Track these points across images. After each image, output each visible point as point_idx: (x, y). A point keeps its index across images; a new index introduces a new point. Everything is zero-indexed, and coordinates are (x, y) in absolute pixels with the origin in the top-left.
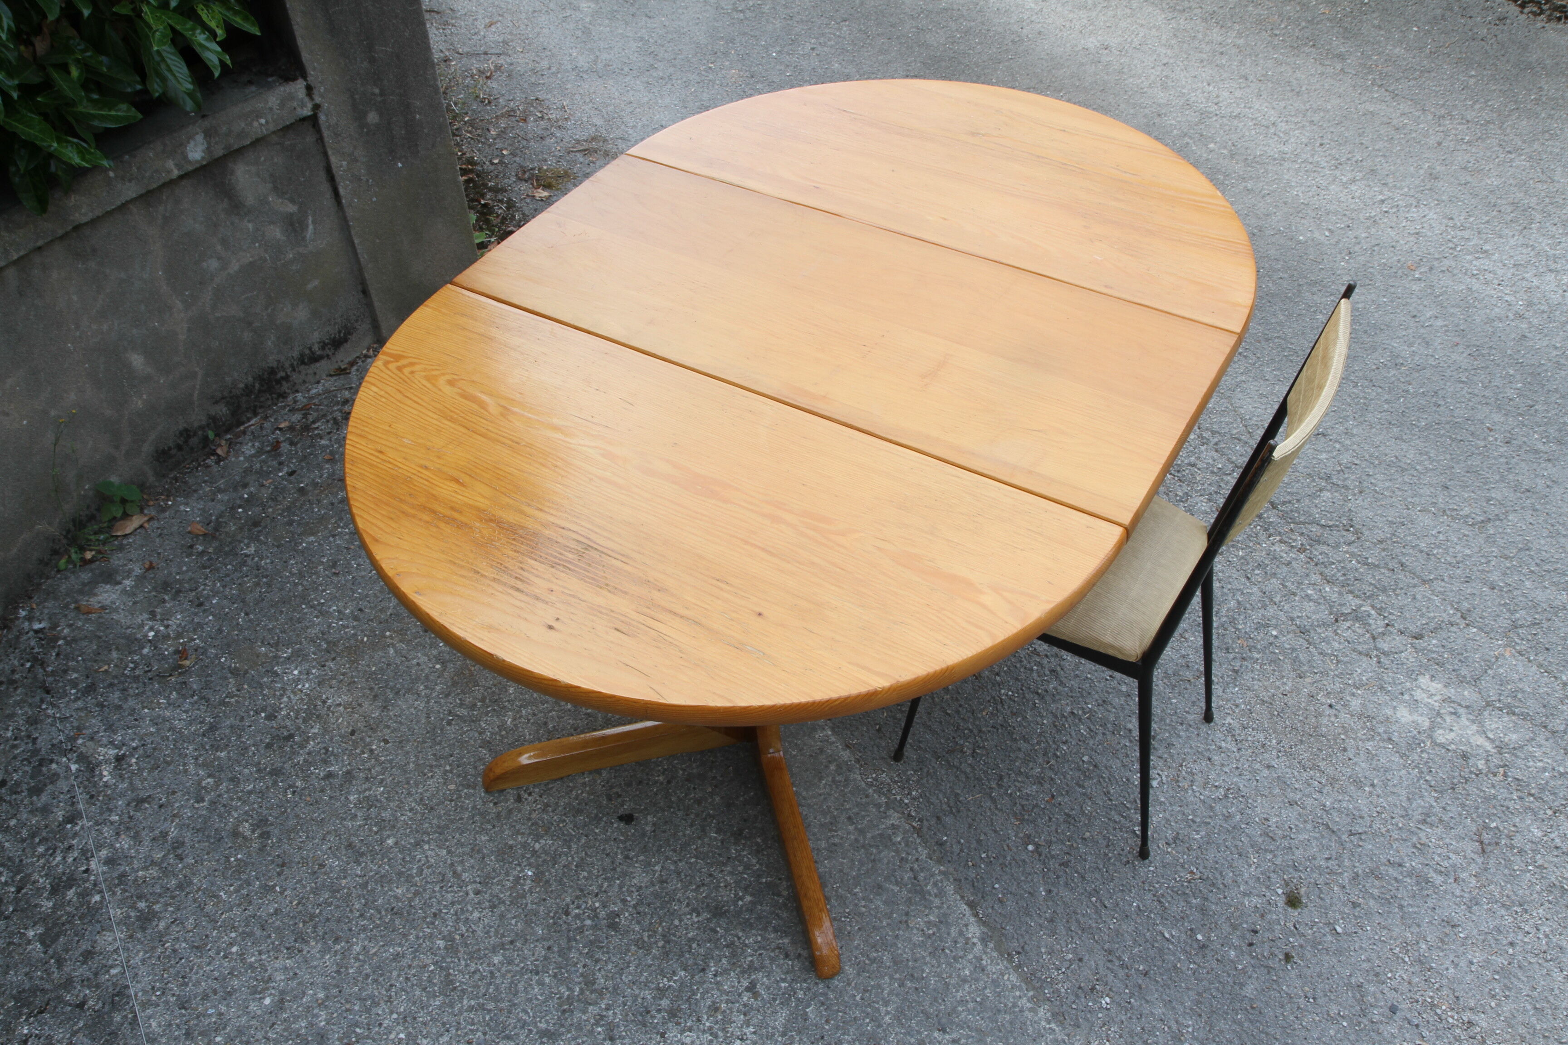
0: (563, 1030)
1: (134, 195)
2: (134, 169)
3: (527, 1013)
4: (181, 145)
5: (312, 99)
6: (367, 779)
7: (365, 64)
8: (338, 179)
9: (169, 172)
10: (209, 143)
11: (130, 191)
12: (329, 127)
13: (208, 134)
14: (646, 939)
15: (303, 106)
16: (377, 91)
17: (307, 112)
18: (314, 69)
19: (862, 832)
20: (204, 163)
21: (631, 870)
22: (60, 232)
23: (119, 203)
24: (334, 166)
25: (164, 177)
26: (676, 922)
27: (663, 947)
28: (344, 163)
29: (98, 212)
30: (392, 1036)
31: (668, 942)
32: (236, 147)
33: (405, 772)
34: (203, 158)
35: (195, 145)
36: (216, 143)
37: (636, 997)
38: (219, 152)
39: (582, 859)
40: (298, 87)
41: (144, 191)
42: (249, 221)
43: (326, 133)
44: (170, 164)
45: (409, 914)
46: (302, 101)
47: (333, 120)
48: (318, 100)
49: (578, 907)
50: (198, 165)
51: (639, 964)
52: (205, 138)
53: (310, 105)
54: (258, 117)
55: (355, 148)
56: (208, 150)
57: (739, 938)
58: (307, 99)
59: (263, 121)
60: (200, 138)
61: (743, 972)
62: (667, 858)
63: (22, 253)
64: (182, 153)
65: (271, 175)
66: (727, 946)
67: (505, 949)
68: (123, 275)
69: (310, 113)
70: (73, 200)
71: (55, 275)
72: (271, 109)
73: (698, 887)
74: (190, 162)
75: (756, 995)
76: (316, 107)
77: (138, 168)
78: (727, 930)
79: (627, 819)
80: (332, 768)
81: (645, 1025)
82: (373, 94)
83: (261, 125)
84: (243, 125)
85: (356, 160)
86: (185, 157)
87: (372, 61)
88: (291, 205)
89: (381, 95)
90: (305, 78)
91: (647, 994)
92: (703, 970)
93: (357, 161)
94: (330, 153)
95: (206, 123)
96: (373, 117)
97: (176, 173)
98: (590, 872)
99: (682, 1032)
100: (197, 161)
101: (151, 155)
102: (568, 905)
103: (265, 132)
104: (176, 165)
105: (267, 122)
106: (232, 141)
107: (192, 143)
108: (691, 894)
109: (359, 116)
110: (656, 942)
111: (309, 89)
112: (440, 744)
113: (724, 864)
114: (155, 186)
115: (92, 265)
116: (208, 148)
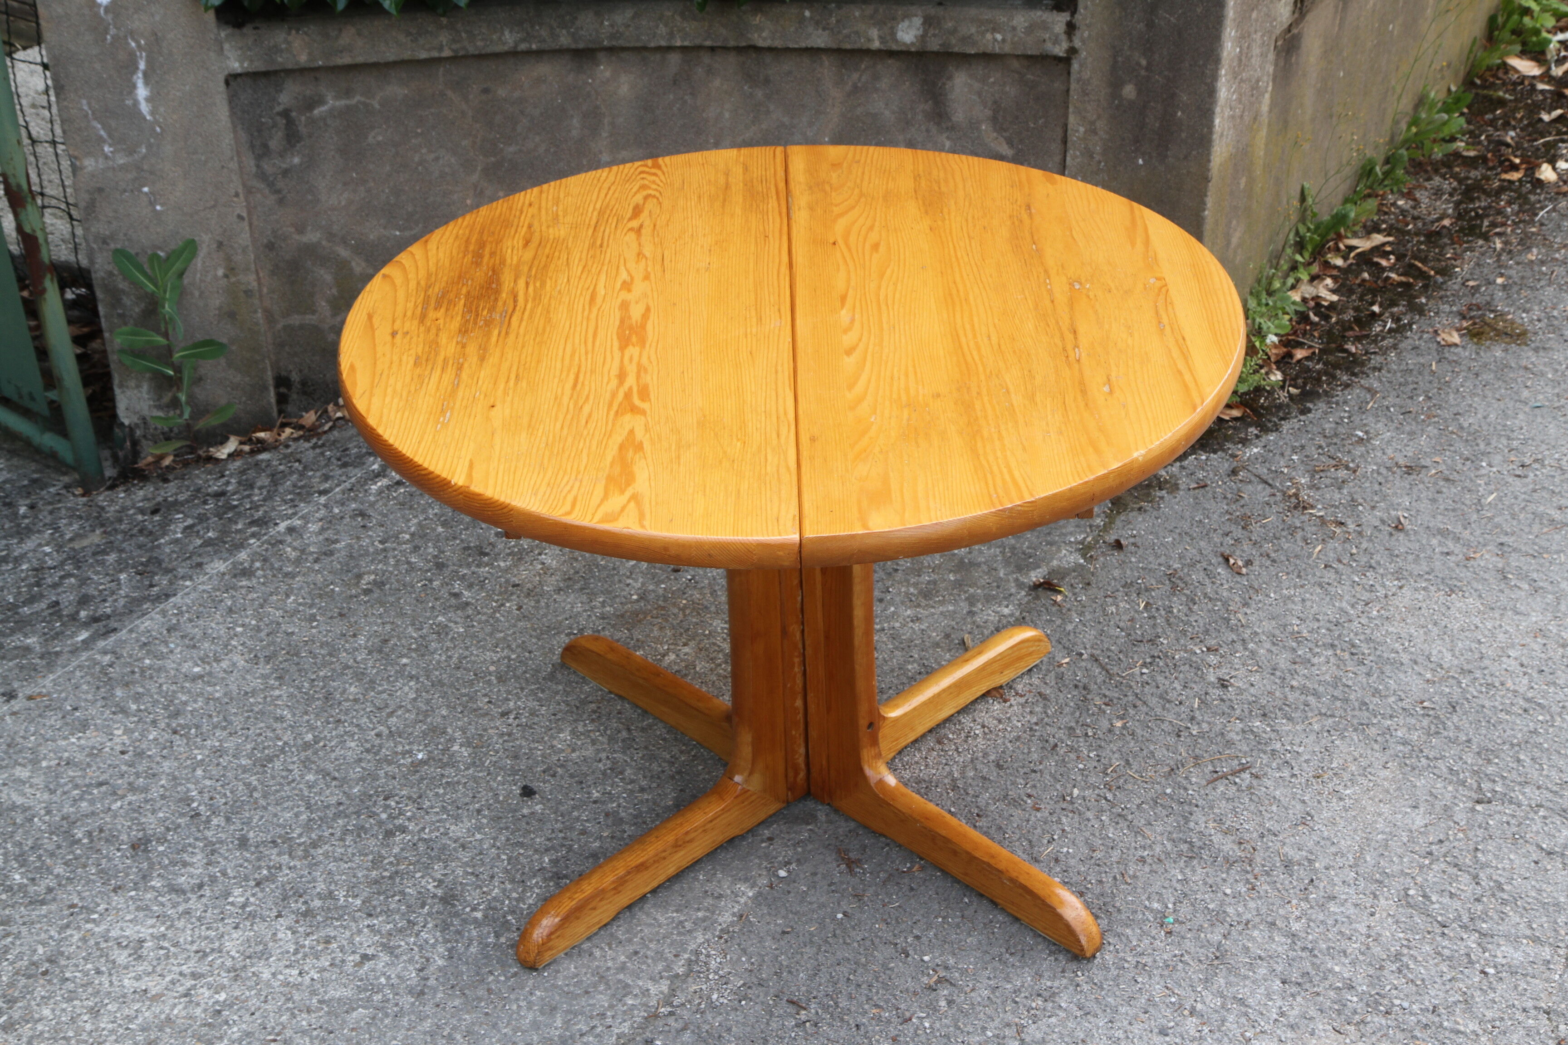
0: (253, 849)
1: (822, 46)
2: (833, 20)
3: (260, 820)
4: (894, 19)
5: (1071, 41)
6: (468, 617)
7: (1141, 26)
8: (1069, 145)
9: (870, 40)
10: (926, 32)
11: (819, 39)
12: (1079, 80)
13: (928, 22)
14: (386, 861)
15: (1056, 42)
16: (1144, 62)
17: (1059, 50)
18: (1086, 8)
19: (623, 968)
20: (913, 49)
21: (465, 820)
22: (732, 43)
23: (803, 45)
24: (1070, 126)
25: (861, 43)
26: (418, 875)
27: (383, 877)
28: (1082, 129)
29: (778, 43)
30: (196, 752)
31: (390, 878)
32: (956, 50)
33: (491, 634)
34: (912, 44)
35: (909, 27)
36: (934, 35)
37: (314, 880)
38: (934, 45)
39: (458, 783)
40: (1059, 21)
41: (835, 46)
42: (948, 138)
43: (1073, 86)
44: (874, 33)
45: (331, 706)
46: (1057, 36)
47: (1087, 74)
48: (1077, 43)
49: (398, 803)
50: (904, 48)
51: (353, 869)
52: (924, 23)
53: (1065, 45)
54: (994, 30)
55: (1099, 117)
56: (923, 38)
57: (424, 926)
58: (1063, 37)
59: (999, 37)
60: (918, 21)
61: (383, 945)
62: (495, 839)
63: (686, 43)
64: (892, 28)
65: (995, 102)
66: (409, 921)
67: (324, 777)
68: (786, 120)
69: (1061, 54)
70: (758, 19)
71: (717, 82)
72: (1014, 29)
73: (473, 873)
74: (897, 41)
75: (360, 964)
76: (1072, 51)
77: (838, 21)
78: (429, 914)
79: (528, 792)
80: (466, 593)
81: (283, 900)
82: (1138, 64)
83: (995, 40)
84: (973, 30)
85: (1094, 131)
86: (893, 34)
87: (1150, 25)
88: (1006, 147)
89: (1147, 69)
90: (1073, 13)
91: (321, 887)
92: (370, 915)
93: (1096, 134)
94: (1071, 110)
95: (932, 11)
96: (1129, 91)
97: (876, 45)
98: (445, 794)
99: (289, 928)
100: (905, 44)
101: (857, 14)
102: (397, 795)
103: (997, 50)
104: (880, 37)
105: (1004, 40)
106: (954, 41)
107: (906, 23)
108: (460, 872)
109: (1116, 85)
110: (386, 870)
111: (1071, 28)
112: (539, 639)
113: (512, 881)
114: (848, 46)
115: (759, 94)
116: (922, 36)
